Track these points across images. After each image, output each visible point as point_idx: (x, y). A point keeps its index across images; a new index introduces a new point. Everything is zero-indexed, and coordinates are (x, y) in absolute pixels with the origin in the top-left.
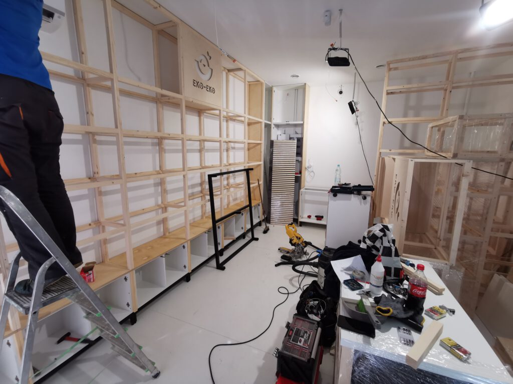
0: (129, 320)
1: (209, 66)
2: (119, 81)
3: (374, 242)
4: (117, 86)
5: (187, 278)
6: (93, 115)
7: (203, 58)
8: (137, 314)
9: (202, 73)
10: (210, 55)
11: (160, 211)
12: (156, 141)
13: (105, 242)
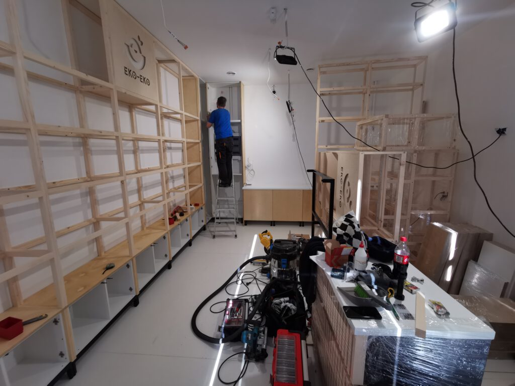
0: (66, 373)
1: (141, 53)
5: (135, 302)
7: (133, 42)
9: (134, 60)
10: (141, 40)
11: (91, 227)
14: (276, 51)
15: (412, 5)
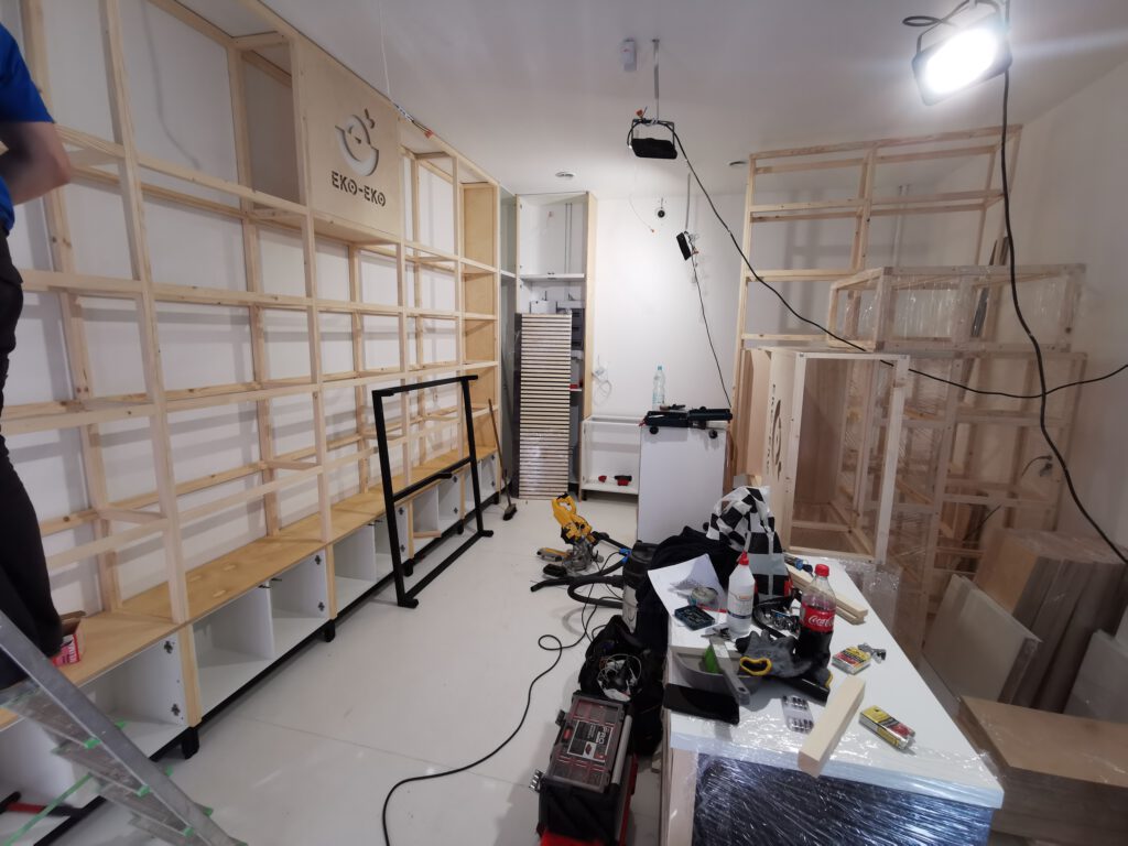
0: (180, 747)
1: (370, 143)
2: (141, 165)
3: (733, 525)
4: (134, 177)
5: (327, 633)
6: (69, 245)
7: (354, 123)
8: (199, 732)
10: (371, 117)
11: (257, 478)
12: (242, 312)
13: (111, 559)
14: (632, 130)
15: (907, 21)
